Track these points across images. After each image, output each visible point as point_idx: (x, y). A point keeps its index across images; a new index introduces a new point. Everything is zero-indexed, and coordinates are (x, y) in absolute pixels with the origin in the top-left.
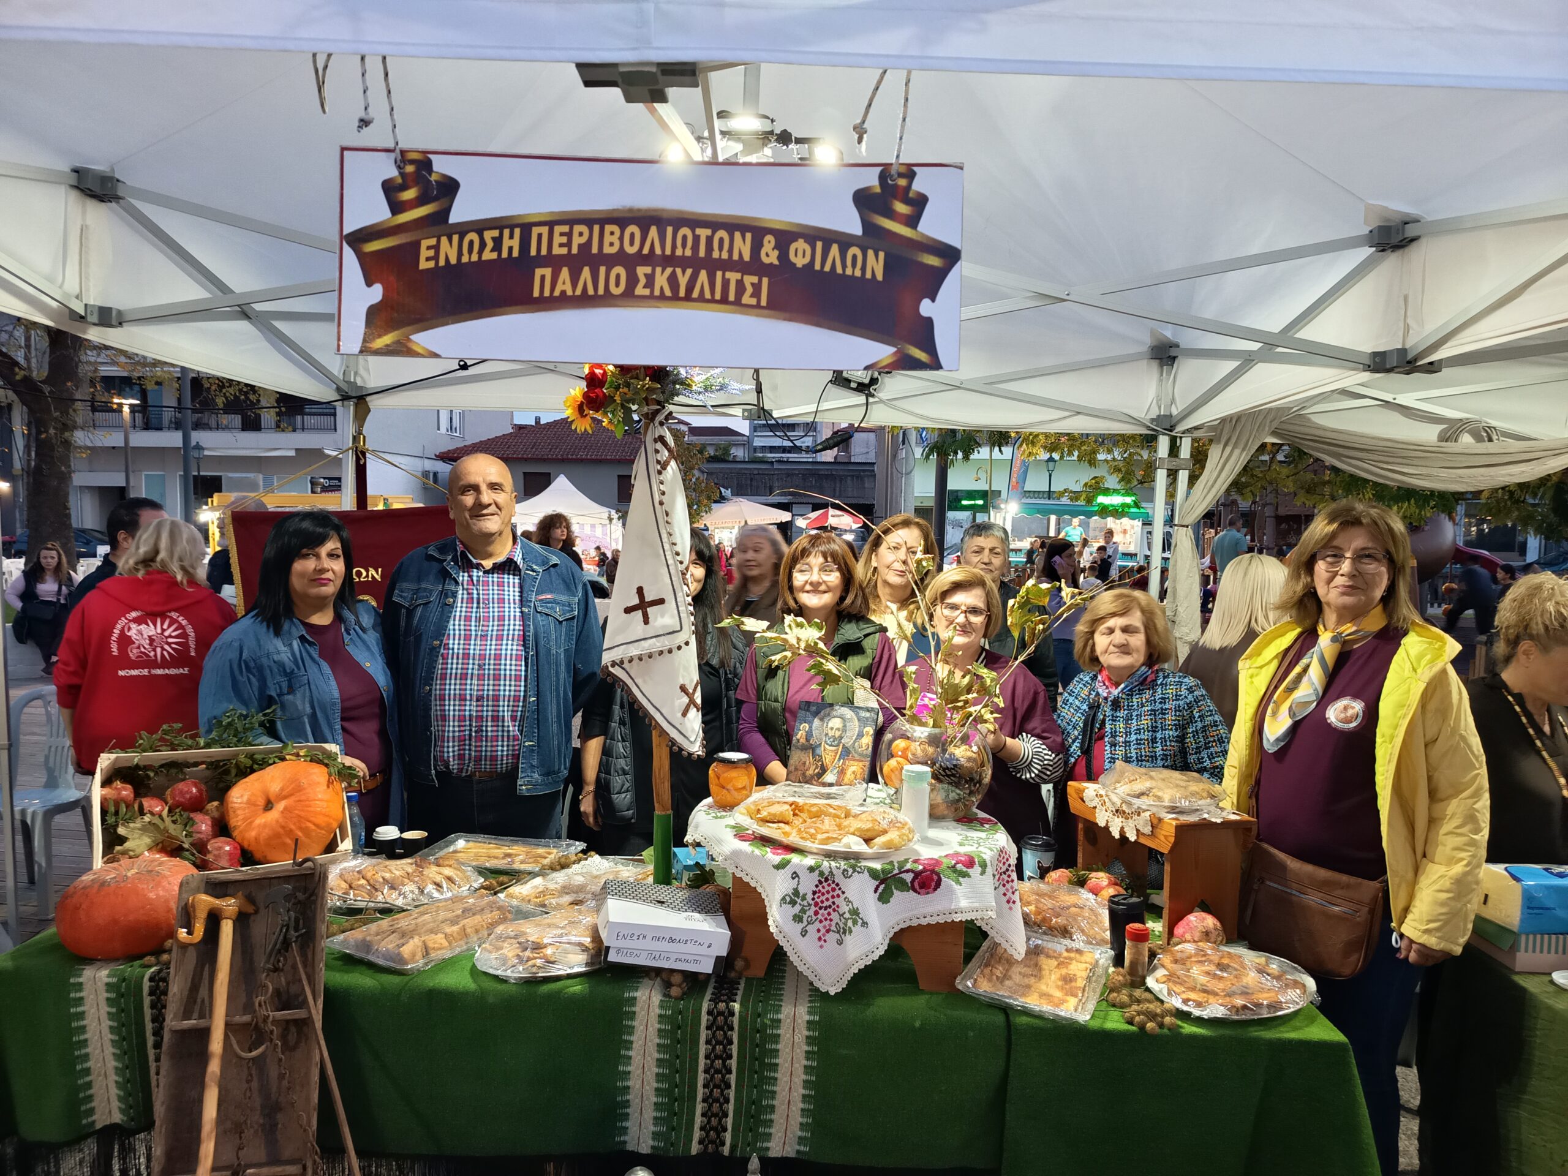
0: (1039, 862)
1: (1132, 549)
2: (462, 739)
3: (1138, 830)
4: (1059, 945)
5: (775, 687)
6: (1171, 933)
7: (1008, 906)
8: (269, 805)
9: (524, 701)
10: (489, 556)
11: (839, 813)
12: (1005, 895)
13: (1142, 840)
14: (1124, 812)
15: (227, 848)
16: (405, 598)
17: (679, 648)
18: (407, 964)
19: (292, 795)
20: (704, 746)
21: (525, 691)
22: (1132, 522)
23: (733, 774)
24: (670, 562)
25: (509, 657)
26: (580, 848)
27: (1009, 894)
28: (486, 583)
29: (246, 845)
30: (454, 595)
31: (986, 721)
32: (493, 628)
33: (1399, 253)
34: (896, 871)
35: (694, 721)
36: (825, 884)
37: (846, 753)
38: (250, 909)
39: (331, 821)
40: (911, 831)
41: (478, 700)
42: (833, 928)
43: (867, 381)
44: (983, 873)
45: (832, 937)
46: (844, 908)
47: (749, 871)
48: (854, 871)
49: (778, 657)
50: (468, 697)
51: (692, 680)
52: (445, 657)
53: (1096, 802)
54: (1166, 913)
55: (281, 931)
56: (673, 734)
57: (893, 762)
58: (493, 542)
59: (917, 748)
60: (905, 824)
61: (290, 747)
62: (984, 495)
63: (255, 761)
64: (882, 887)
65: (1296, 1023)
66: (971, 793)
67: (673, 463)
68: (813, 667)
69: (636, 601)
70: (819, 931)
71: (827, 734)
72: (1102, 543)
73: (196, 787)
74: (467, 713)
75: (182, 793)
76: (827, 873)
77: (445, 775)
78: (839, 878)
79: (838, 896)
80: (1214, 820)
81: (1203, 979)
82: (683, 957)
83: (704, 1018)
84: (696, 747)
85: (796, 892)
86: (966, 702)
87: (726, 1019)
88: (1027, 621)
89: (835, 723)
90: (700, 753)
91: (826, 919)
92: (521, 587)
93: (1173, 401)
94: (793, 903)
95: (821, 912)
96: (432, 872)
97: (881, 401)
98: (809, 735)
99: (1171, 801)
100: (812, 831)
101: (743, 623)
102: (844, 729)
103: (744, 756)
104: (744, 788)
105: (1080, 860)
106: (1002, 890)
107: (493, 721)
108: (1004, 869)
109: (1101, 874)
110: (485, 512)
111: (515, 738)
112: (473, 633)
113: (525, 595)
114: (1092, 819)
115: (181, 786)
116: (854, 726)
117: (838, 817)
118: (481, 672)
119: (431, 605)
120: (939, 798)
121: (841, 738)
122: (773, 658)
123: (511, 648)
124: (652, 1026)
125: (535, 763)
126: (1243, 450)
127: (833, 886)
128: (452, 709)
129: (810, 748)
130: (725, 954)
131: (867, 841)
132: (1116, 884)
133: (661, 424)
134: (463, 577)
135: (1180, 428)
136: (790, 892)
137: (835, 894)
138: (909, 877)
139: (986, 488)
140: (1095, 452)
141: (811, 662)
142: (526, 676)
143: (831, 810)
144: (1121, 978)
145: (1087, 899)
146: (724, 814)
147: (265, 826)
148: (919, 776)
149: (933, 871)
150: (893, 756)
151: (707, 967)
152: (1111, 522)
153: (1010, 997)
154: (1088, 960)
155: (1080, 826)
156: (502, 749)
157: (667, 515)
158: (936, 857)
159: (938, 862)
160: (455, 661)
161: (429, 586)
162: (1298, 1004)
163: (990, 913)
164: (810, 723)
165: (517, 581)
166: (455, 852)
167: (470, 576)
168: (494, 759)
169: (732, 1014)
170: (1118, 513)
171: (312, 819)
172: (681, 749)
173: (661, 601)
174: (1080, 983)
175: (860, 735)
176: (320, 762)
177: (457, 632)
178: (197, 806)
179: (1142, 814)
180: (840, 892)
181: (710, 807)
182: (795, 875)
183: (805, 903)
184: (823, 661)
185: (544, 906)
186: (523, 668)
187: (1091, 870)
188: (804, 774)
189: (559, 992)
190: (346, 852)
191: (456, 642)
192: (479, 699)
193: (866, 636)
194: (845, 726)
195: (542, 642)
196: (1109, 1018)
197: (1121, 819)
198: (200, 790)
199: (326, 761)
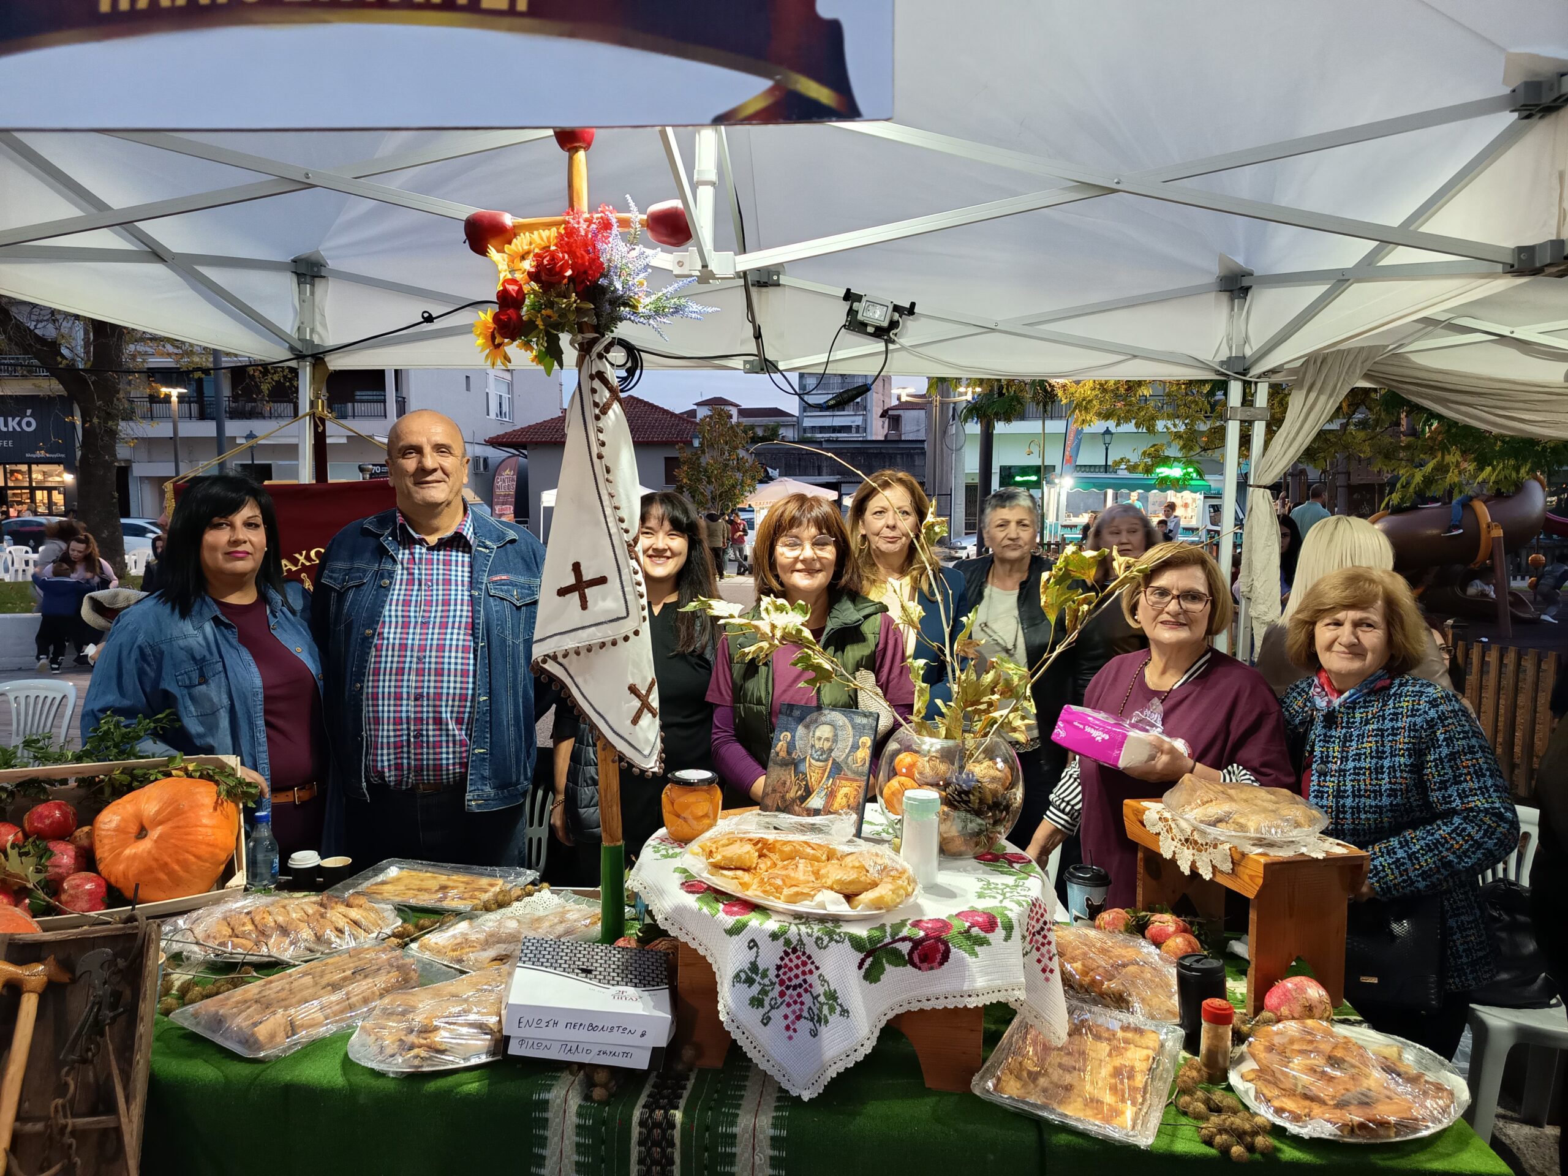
0: (1088, 899)
1: (1193, 523)
2: (398, 746)
3: (1214, 867)
4: (1111, 1019)
5: (757, 687)
6: (1259, 1007)
7: (1043, 976)
8: (142, 833)
9: (472, 701)
10: (433, 531)
11: (818, 854)
12: (1039, 961)
13: (1220, 879)
14: (1196, 842)
15: (88, 887)
16: (335, 580)
17: (626, 639)
18: (260, 1048)
19: (169, 820)
20: (662, 761)
21: (474, 689)
22: (1193, 495)
23: (690, 798)
24: (613, 530)
25: (454, 648)
26: (530, 879)
27: (1045, 961)
28: (430, 562)
29: (112, 880)
30: (391, 575)
31: (1014, 730)
32: (436, 613)
33: (1551, 119)
34: (888, 940)
35: (650, 730)
36: (792, 956)
37: (837, 769)
38: (65, 978)
39: (217, 851)
40: (911, 881)
41: (416, 699)
42: (805, 1014)
43: (885, 324)
44: (1007, 938)
45: (804, 1026)
46: (819, 989)
47: (696, 934)
48: (831, 939)
49: (753, 648)
50: (405, 696)
51: (644, 679)
52: (379, 648)
53: (1159, 827)
54: (1251, 971)
55: (92, 1009)
56: (621, 746)
57: (894, 783)
58: (440, 513)
59: (924, 765)
60: (904, 872)
61: (178, 760)
62: (1036, 470)
63: (134, 778)
64: (869, 961)
65: (1441, 1147)
66: (997, 822)
67: (616, 407)
68: (800, 660)
69: (571, 580)
70: (786, 1017)
71: (813, 746)
72: (1163, 518)
73: (60, 809)
74: (404, 715)
75: (41, 818)
76: (795, 942)
77: (380, 787)
78: (811, 948)
79: (811, 972)
80: (1314, 855)
81: (1306, 1079)
82: (608, 1049)
83: (635, 1131)
84: (652, 764)
85: (754, 967)
86: (990, 704)
87: (664, 1132)
88: (1066, 601)
89: (824, 731)
90: (656, 770)
91: (795, 1002)
92: (471, 566)
93: (1246, 340)
94: (750, 981)
95: (788, 992)
96: (337, 914)
97: (903, 348)
98: (791, 747)
99: (1257, 830)
100: (779, 882)
101: (710, 607)
102: (835, 739)
103: (706, 774)
104: (706, 816)
105: (1140, 898)
106: (1036, 955)
107: (435, 723)
108: (1038, 927)
109: (1167, 917)
110: (429, 478)
111: (462, 744)
112: (413, 620)
113: (475, 576)
114: (1152, 847)
115: (40, 809)
116: (848, 735)
117: (818, 860)
118: (420, 666)
119: (365, 588)
120: (954, 829)
121: (831, 750)
122: (746, 650)
123: (458, 637)
124: (569, 1139)
125: (486, 773)
126: (1330, 396)
127: (804, 958)
128: (386, 709)
129: (793, 763)
130: (665, 1045)
131: (849, 898)
132: (1185, 931)
133: (600, 356)
134: (403, 555)
135: (1256, 370)
136: (746, 966)
137: (807, 969)
138: (905, 948)
139: (1039, 463)
140: (1153, 418)
141: (798, 654)
142: (475, 671)
143: (809, 850)
144: (1194, 1074)
145: (1149, 954)
146: (678, 850)
147: (134, 857)
148: (924, 804)
149: (938, 939)
150: (896, 774)
151: (642, 1062)
152: (1171, 496)
153: (1044, 1107)
154: (1151, 1044)
155: (1140, 855)
156: (448, 757)
157: (608, 471)
158: (943, 917)
159: (945, 925)
160: (390, 653)
161: (363, 565)
162: (1440, 1121)
163: (1017, 993)
164: (793, 732)
165: (467, 559)
166: (383, 883)
167: (412, 554)
168: (438, 768)
169: (672, 1126)
170: (1178, 485)
171: (191, 849)
172: (631, 766)
173: (602, 580)
174: (1140, 1080)
175: (855, 747)
176: (210, 778)
177: (394, 619)
178: (62, 833)
179: (1220, 847)
180: (813, 967)
181: (662, 840)
182: (753, 944)
183: (766, 981)
184: (810, 652)
185: (460, 961)
186: (472, 662)
187: (1153, 910)
188: (783, 797)
189: (450, 1091)
190: (235, 890)
191: (392, 630)
192: (418, 697)
193: (866, 617)
194: (836, 735)
195: (495, 632)
196: (1180, 1133)
197: (1191, 851)
198: (64, 814)
199: (217, 778)
